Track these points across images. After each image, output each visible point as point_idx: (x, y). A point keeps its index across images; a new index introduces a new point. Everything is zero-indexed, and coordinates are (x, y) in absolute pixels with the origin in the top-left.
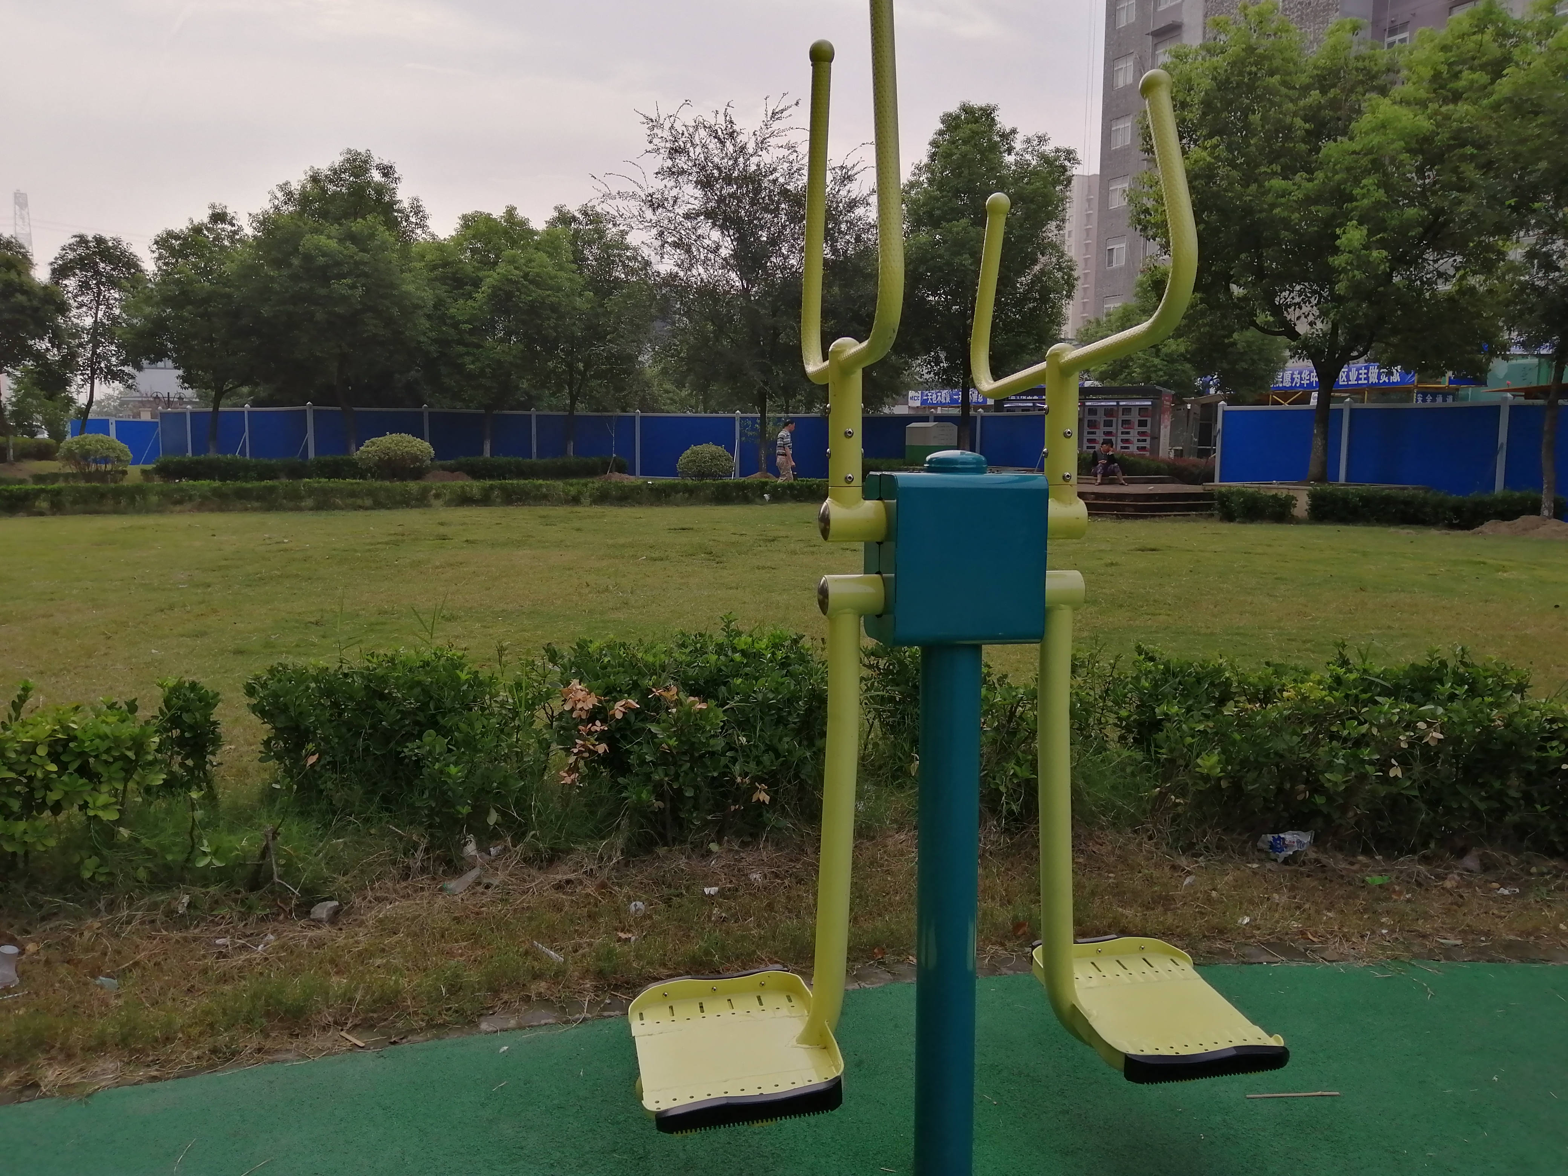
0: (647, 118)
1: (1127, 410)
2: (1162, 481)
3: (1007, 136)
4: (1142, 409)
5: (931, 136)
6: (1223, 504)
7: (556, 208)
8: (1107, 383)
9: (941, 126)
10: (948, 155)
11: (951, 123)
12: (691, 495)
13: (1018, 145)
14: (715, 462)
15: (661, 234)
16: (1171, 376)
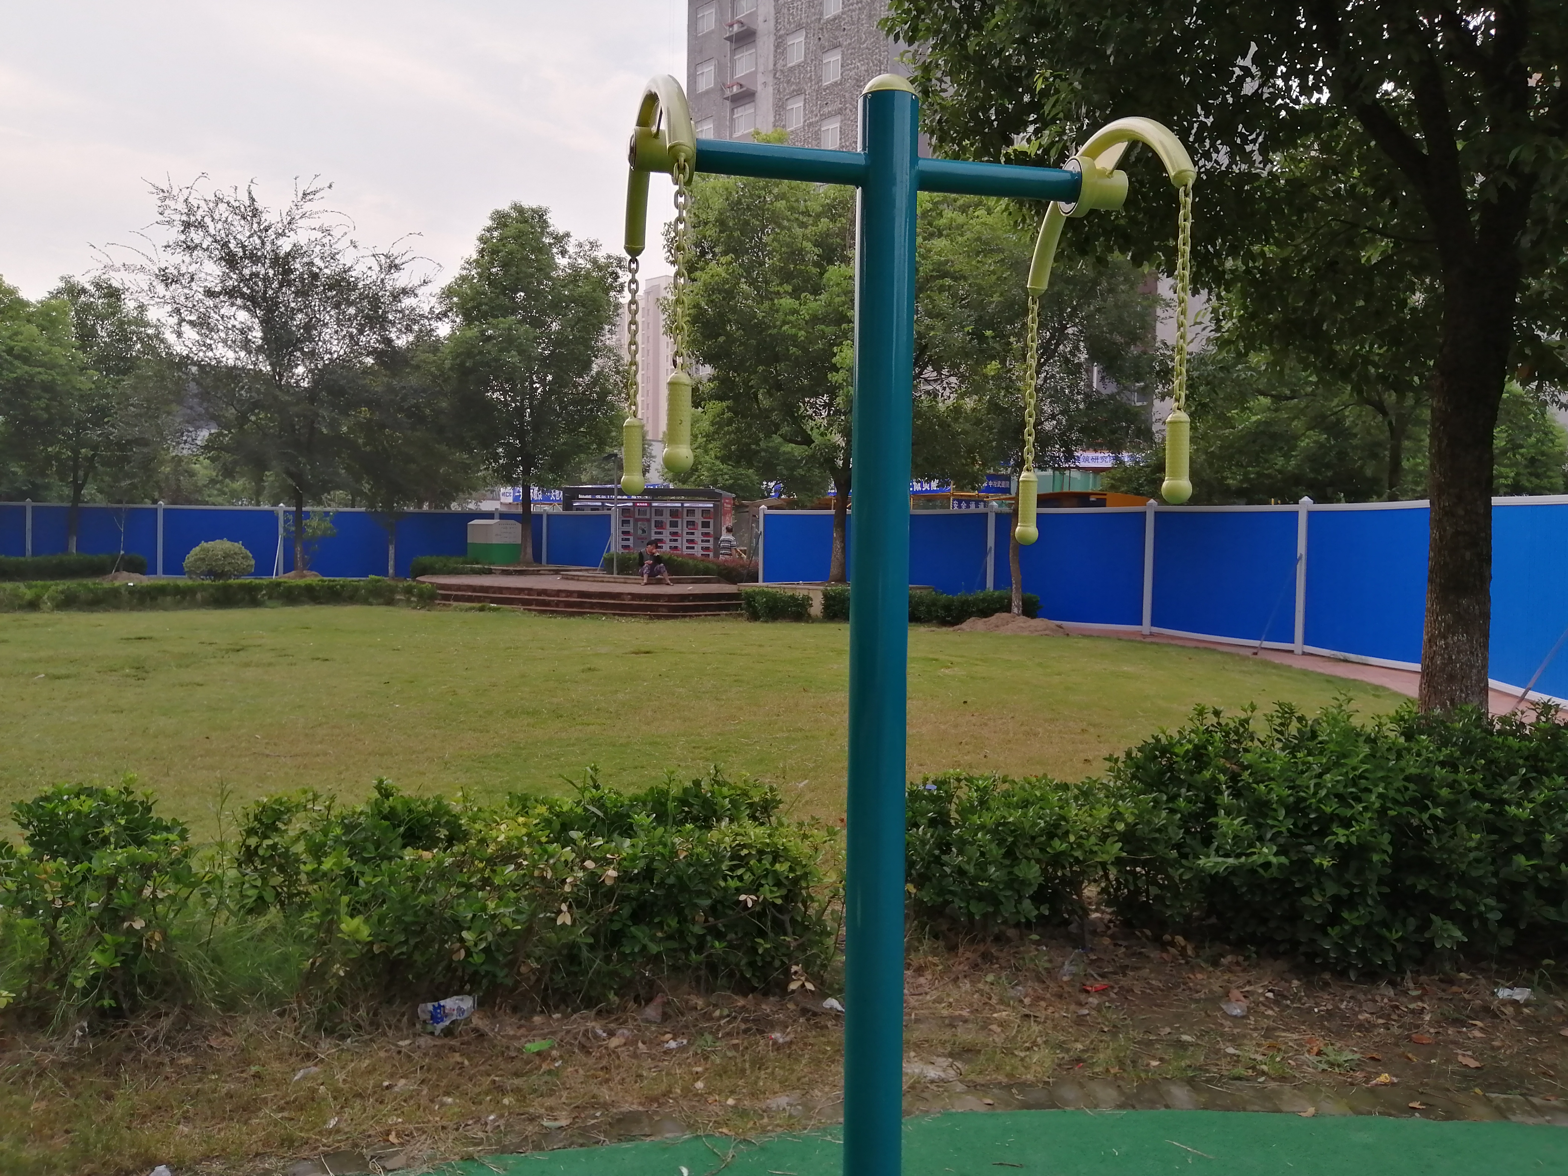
0: (157, 188)
1: (691, 511)
2: (708, 581)
3: (560, 239)
4: (705, 511)
5: (479, 231)
6: (749, 604)
7: (62, 278)
8: (680, 486)
9: (489, 223)
10: (494, 252)
11: (501, 219)
12: (184, 598)
13: (571, 249)
14: (229, 560)
15: (178, 311)
16: (736, 479)
